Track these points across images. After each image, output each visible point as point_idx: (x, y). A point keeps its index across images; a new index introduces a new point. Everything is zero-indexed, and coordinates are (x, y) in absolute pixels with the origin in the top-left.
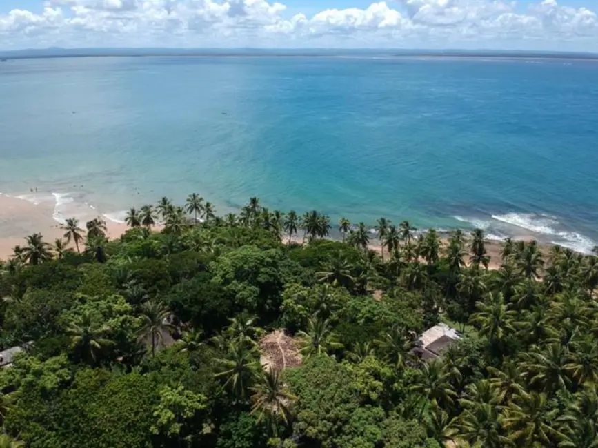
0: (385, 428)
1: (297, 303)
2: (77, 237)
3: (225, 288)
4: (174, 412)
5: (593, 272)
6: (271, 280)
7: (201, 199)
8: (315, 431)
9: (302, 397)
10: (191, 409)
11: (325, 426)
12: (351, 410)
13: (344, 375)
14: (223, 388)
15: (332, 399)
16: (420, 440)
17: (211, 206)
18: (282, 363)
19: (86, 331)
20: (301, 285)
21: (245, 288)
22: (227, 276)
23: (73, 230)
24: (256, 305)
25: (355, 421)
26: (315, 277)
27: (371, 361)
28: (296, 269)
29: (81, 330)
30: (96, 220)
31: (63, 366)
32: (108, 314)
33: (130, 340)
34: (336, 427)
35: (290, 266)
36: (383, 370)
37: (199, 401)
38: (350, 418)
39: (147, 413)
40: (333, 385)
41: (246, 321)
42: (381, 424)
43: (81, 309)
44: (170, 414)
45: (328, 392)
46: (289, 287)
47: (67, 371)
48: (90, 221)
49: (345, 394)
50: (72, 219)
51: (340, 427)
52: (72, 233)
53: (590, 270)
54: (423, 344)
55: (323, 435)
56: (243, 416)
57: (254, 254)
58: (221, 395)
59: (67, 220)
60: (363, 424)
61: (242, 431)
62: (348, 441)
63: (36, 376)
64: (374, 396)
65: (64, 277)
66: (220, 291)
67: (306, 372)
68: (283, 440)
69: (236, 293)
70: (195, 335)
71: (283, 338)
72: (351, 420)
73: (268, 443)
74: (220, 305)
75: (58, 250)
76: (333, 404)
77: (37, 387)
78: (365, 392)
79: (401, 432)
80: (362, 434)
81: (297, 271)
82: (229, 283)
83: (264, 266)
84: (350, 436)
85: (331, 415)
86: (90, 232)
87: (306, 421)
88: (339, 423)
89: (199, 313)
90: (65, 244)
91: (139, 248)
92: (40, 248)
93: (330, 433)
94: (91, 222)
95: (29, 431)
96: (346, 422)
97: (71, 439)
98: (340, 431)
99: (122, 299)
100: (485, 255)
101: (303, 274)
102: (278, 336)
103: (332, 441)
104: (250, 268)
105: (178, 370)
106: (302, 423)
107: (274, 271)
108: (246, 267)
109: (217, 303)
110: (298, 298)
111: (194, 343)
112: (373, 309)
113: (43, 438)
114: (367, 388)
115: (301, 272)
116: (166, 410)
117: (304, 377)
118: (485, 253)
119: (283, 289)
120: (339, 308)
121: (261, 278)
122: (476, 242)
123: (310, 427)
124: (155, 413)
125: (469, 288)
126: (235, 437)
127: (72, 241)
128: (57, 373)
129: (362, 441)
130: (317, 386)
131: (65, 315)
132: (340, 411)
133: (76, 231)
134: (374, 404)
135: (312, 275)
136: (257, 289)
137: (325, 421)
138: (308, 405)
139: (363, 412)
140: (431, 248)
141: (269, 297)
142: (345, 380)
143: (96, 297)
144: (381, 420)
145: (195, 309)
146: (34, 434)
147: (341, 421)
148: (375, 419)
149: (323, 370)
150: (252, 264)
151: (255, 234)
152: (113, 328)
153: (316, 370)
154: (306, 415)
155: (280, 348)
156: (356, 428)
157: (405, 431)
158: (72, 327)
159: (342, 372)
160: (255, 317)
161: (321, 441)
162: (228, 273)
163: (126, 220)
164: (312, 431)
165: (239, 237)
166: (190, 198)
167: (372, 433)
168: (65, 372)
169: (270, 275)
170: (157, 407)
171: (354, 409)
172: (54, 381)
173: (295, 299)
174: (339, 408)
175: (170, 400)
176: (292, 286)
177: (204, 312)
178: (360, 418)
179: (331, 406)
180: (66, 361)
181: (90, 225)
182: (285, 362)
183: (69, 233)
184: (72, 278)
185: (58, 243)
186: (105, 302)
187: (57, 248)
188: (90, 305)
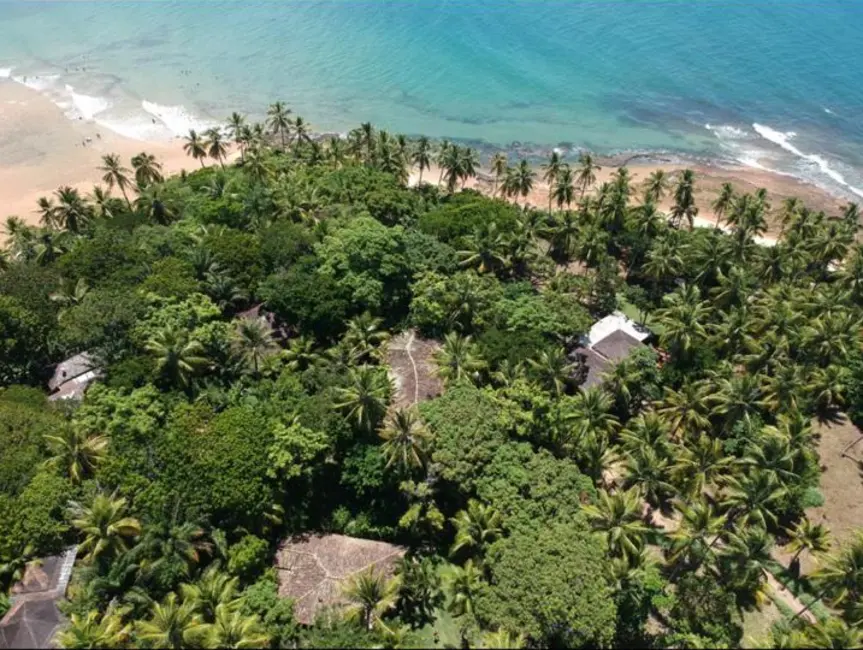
0: (532, 470)
1: (431, 300)
2: (121, 180)
3: (338, 284)
4: (292, 454)
5: (831, 246)
6: (398, 270)
7: (289, 112)
8: (453, 473)
9: (438, 435)
10: (311, 450)
11: (464, 467)
12: (493, 449)
13: (487, 407)
14: (346, 419)
15: (472, 437)
16: (571, 483)
17: (304, 123)
18: (413, 378)
19: (171, 350)
20: (436, 272)
21: (363, 284)
22: (340, 266)
23: (115, 172)
24: (379, 304)
25: (497, 462)
26: (456, 257)
27: (521, 387)
28: (430, 249)
29: (166, 350)
30: (144, 155)
31: (153, 398)
32: (193, 323)
33: (223, 347)
34: (476, 467)
35: (421, 244)
36: (536, 399)
37: (319, 441)
38: (492, 457)
39: (261, 456)
40: (474, 421)
41: (368, 326)
42: (527, 464)
43: (157, 317)
44: (288, 456)
45: (468, 430)
46: (421, 279)
47: (159, 405)
48: (135, 156)
49: (488, 430)
50: (110, 155)
51: (481, 468)
52: (114, 176)
53: (827, 243)
54: (590, 342)
55: (461, 477)
56: (369, 450)
57: (374, 234)
58: (344, 429)
59: (104, 158)
60: (507, 466)
61: (370, 468)
62: (489, 483)
63: (124, 417)
64: (521, 430)
65: (122, 260)
66: (332, 287)
67: (443, 406)
68: (417, 483)
69: (353, 290)
70: (305, 344)
71: (414, 343)
72: (493, 461)
73: (400, 488)
74: (335, 308)
75: (99, 202)
76: (473, 443)
77: (127, 430)
78: (511, 428)
79: (550, 475)
80: (505, 476)
81: (431, 252)
82: (342, 277)
83: (389, 253)
84: (491, 478)
85: (470, 455)
86: (138, 173)
87: (442, 463)
88: (479, 463)
89: (308, 318)
90: (108, 193)
91: (214, 211)
92: (76, 206)
93: (469, 475)
94: (138, 158)
95: (129, 483)
96: (489, 462)
97: (179, 488)
98: (480, 472)
99: (206, 299)
100: (691, 206)
101: (440, 256)
102: (408, 341)
103: (470, 482)
104: (369, 255)
105: (290, 399)
106: (437, 465)
107: (401, 259)
108: (364, 254)
109: (329, 305)
110: (433, 294)
111: (305, 355)
112: (528, 314)
113: (147, 490)
114: (514, 421)
115: (437, 253)
116: (282, 451)
117: (440, 412)
118: (692, 203)
119: (413, 281)
120: (485, 309)
121: (386, 270)
122: (682, 189)
123: (448, 469)
124: (271, 455)
125: (658, 273)
126: (362, 474)
127: (116, 186)
128: (148, 410)
129: (504, 484)
130: (456, 422)
131: (141, 327)
132: (481, 450)
133: (119, 172)
134: (521, 439)
135: (451, 256)
136: (380, 283)
137: (464, 462)
138: (445, 445)
139: (508, 450)
140: (616, 207)
141: (396, 291)
142: (488, 413)
143: (173, 298)
144: (527, 460)
145: (303, 312)
146: (135, 486)
147: (482, 461)
148: (520, 459)
149: (463, 403)
150: (372, 252)
151: (371, 182)
152: (202, 342)
153: (454, 403)
154: (442, 456)
155: (411, 358)
156: (498, 470)
157: (554, 474)
158: (152, 345)
159: (486, 404)
160: (378, 320)
161: (459, 483)
162: (340, 262)
163: (185, 148)
164: (449, 474)
165: (349, 187)
166: (272, 109)
167: (516, 476)
168: (156, 406)
169: (396, 265)
170: (272, 448)
171: (497, 447)
172: (148, 422)
173: (429, 294)
174: (479, 447)
175: (286, 440)
176: (424, 276)
177: (314, 317)
178: (503, 458)
179: (472, 445)
180: (155, 390)
181: (136, 162)
182: (416, 377)
183: (110, 174)
184: (133, 261)
185: (98, 192)
186: (186, 305)
187: (97, 199)
188: (169, 312)
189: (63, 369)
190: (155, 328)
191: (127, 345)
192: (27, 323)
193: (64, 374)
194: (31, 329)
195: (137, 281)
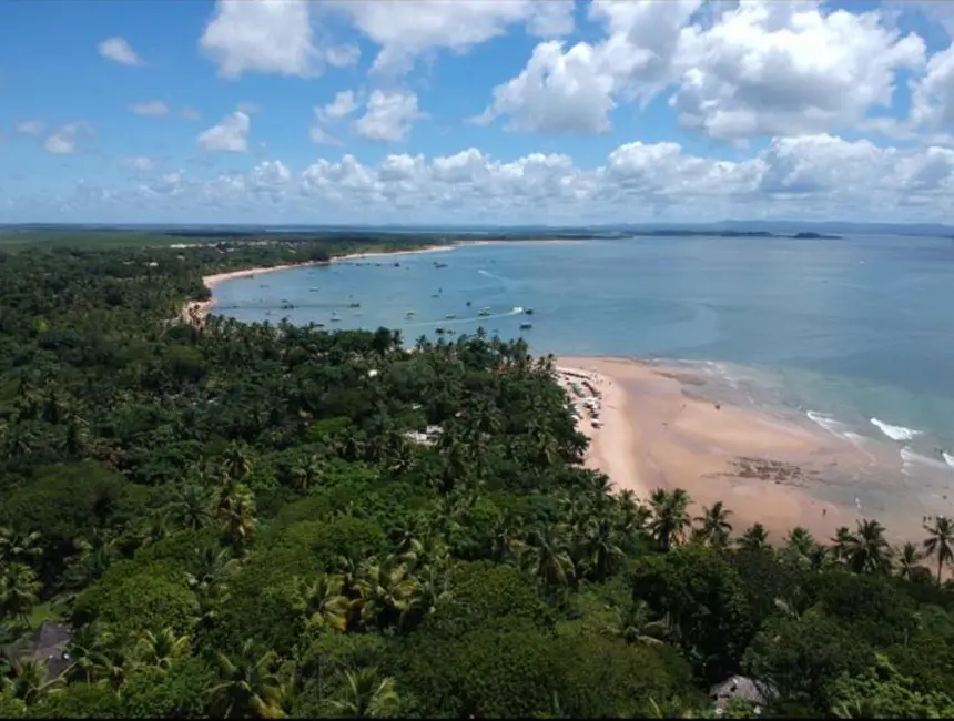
2: (945, 552)
23: (943, 539)
43: (873, 687)
50: (948, 519)
52: (939, 543)
59: (937, 519)
65: (881, 613)
75: (903, 561)
90: (920, 557)
92: (874, 548)
127: (935, 557)
131: (844, 683)
133: (948, 543)
143: (910, 680)
183: (934, 540)
184: (892, 621)
185: (909, 550)
186: (920, 699)
187: (904, 557)
188: (892, 690)
189: (736, 681)
190: (859, 694)
191: (812, 690)
192: (734, 606)
193: (733, 689)
194: (734, 616)
195: (882, 643)
